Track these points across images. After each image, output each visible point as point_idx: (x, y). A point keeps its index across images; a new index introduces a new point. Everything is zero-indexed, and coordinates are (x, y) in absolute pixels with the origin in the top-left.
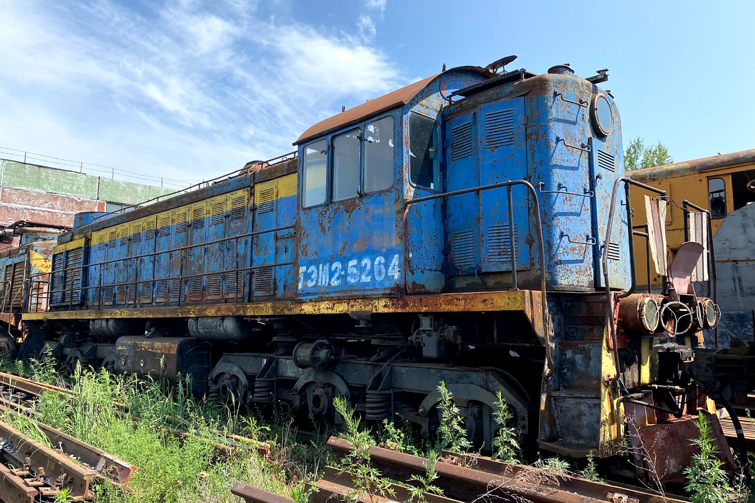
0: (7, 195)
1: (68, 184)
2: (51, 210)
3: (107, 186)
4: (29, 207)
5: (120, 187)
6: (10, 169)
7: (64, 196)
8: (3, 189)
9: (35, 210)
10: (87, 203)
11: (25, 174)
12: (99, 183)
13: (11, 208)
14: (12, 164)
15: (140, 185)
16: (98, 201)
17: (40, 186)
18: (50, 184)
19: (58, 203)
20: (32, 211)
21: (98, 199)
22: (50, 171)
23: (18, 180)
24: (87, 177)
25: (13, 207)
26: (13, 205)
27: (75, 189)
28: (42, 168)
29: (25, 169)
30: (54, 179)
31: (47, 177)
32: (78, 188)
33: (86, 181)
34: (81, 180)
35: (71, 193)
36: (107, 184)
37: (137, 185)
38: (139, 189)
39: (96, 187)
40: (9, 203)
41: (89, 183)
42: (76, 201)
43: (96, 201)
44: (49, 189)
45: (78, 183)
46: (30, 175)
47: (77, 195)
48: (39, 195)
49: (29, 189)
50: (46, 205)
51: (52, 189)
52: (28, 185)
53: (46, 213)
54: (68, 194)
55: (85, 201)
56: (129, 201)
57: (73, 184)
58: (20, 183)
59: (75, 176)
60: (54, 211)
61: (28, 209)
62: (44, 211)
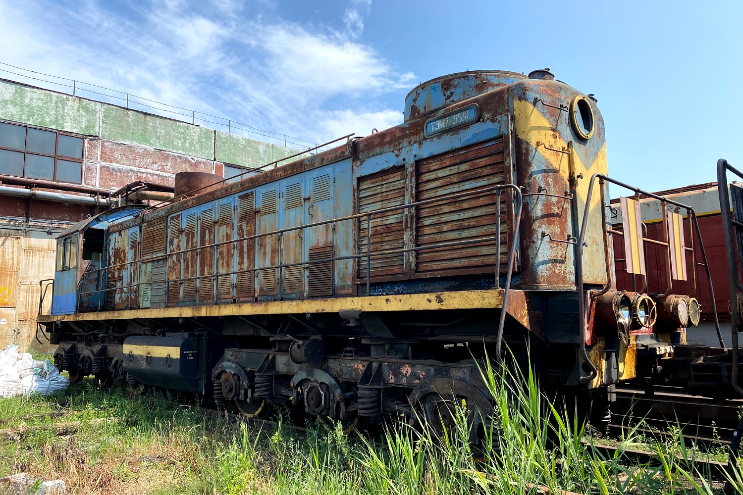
0: (107, 150)
1: (180, 139)
2: (161, 173)
3: (224, 143)
4: (135, 169)
5: (240, 145)
6: (110, 116)
7: (175, 154)
8: (102, 143)
9: (143, 173)
10: (202, 165)
11: (128, 124)
12: (215, 139)
13: (114, 169)
14: (112, 109)
15: (262, 144)
16: (215, 162)
17: (147, 141)
18: (158, 138)
19: (169, 164)
20: (139, 174)
21: (215, 160)
22: (158, 121)
23: (120, 131)
24: (201, 131)
25: (116, 168)
26: (115, 165)
27: (187, 145)
28: (148, 117)
29: (128, 117)
30: (163, 131)
31: (154, 128)
32: (191, 144)
33: (200, 136)
34: (194, 134)
35: (183, 150)
36: (224, 140)
37: (259, 143)
38: (261, 149)
39: (212, 144)
40: (111, 162)
41: (203, 138)
42: (190, 162)
43: (212, 162)
44: (158, 144)
45: (191, 138)
46: (134, 125)
47: (190, 154)
48: (146, 153)
49: (134, 144)
50: (155, 166)
51: (160, 144)
52: (133, 139)
53: (155, 177)
54: (180, 152)
55: (200, 163)
56: (250, 163)
57: (185, 139)
58: (123, 136)
59: (188, 128)
60: (165, 174)
61: (134, 171)
62: (153, 175)
